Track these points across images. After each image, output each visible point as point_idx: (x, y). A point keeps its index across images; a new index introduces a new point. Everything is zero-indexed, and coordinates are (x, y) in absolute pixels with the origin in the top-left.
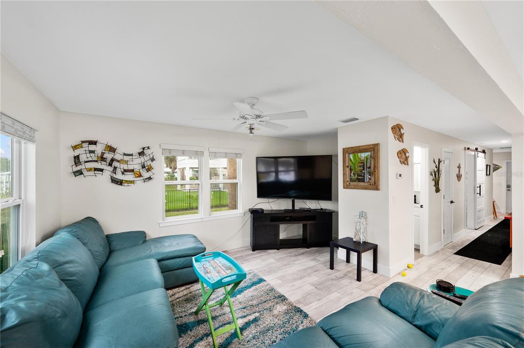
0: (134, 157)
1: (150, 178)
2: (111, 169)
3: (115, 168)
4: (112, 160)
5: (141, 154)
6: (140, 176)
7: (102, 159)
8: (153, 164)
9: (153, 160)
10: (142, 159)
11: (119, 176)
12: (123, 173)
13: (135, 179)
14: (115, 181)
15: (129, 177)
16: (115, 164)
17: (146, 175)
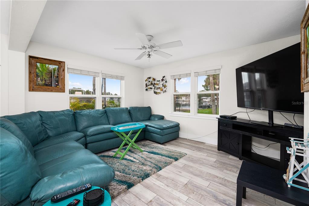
0: (160, 82)
1: (165, 91)
2: (154, 87)
3: (155, 87)
4: (154, 84)
5: (162, 80)
6: (162, 90)
7: (152, 84)
8: (167, 84)
9: (166, 82)
10: (162, 83)
11: (156, 91)
12: (157, 89)
13: (161, 92)
14: (155, 93)
15: (159, 91)
16: (155, 85)
17: (164, 90)
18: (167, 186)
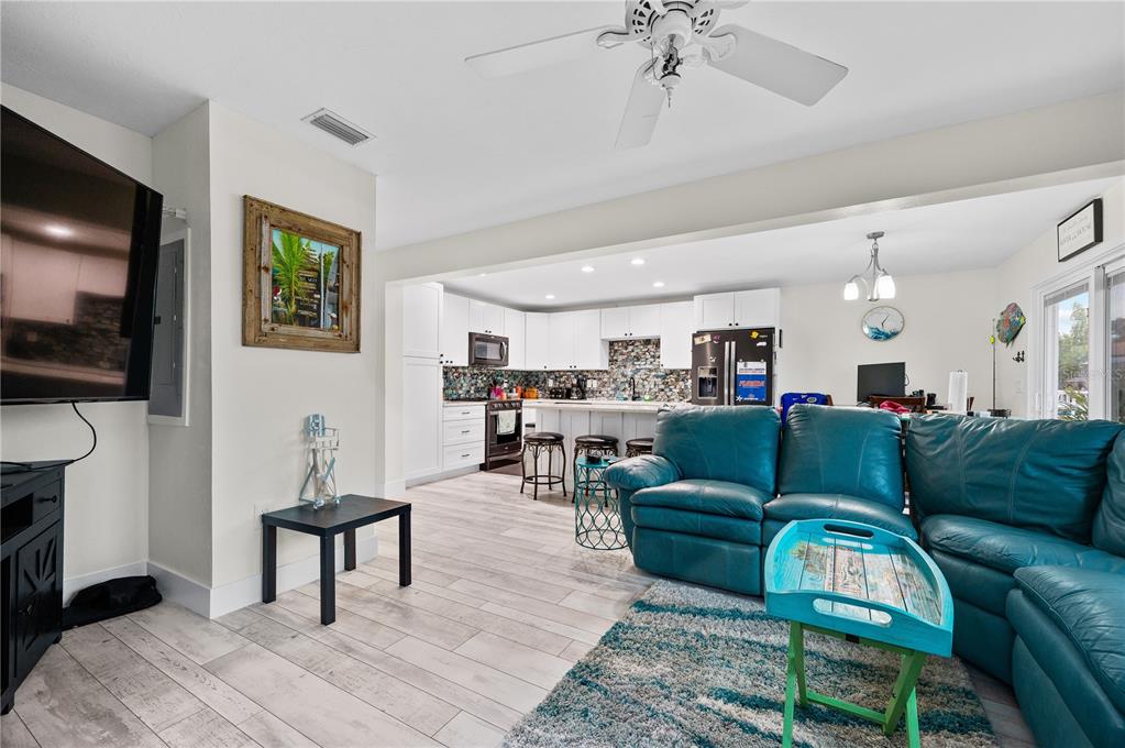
18: (532, 626)
